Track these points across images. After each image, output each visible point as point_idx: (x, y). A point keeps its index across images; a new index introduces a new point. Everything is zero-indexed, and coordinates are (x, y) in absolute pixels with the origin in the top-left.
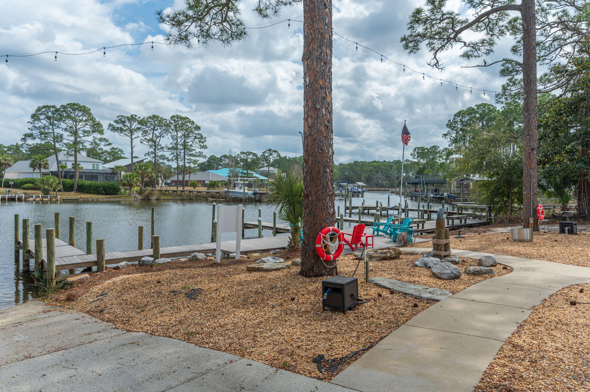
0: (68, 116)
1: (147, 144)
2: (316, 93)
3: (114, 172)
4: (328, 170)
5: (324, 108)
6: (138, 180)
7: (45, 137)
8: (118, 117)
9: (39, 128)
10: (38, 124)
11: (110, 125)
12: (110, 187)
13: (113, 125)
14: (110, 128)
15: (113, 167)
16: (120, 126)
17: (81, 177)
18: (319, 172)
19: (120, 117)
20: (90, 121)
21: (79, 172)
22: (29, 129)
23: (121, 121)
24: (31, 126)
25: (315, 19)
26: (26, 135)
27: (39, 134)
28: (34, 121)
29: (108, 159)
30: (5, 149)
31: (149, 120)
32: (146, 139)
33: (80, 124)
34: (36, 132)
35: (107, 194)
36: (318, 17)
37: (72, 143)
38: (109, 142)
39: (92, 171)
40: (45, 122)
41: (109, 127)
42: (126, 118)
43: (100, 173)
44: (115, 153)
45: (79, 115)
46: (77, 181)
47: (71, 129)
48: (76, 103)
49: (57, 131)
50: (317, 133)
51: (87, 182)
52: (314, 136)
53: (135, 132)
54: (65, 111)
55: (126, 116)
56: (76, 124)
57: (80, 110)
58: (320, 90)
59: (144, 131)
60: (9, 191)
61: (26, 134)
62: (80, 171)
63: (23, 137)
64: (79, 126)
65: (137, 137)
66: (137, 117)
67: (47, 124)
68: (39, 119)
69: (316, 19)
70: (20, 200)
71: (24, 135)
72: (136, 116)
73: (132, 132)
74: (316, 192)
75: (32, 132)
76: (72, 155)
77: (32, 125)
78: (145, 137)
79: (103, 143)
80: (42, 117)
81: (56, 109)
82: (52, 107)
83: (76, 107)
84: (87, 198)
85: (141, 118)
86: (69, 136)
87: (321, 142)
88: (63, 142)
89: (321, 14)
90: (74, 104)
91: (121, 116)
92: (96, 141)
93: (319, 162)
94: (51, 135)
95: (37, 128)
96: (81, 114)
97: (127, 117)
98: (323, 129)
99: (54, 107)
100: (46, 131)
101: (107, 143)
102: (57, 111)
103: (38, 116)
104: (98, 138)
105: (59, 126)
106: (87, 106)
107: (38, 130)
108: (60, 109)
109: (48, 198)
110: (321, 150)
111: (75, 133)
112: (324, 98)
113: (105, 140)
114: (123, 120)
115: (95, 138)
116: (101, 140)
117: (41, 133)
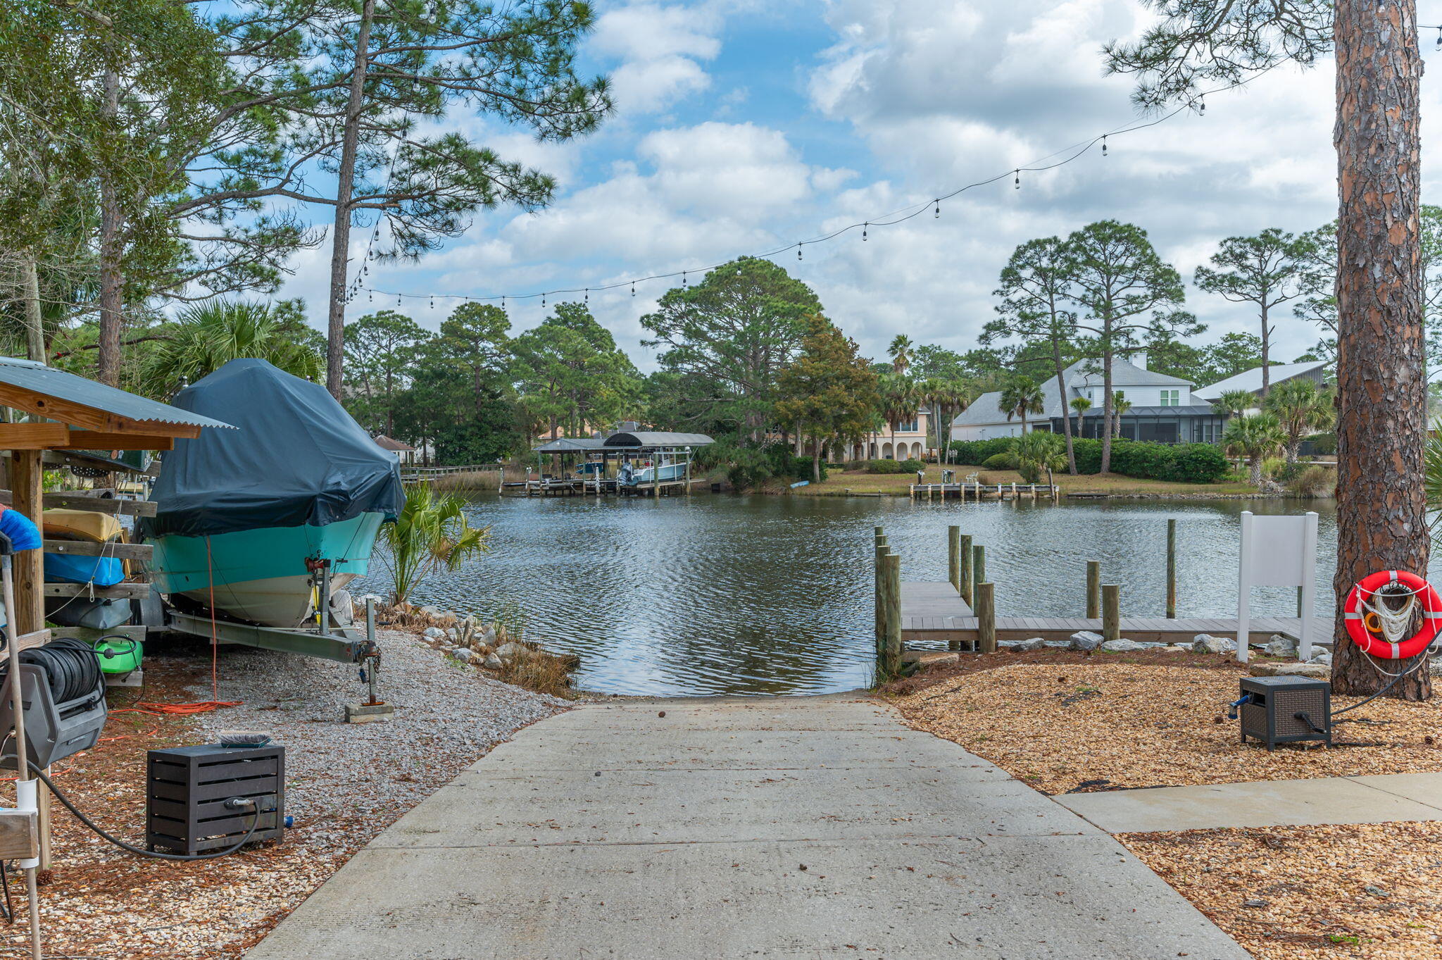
0: (1090, 261)
1: (1316, 316)
2: (1357, 229)
3: (1220, 412)
4: (1390, 423)
5: (1378, 265)
6: (1279, 437)
7: (1033, 326)
8: (1222, 245)
9: (1018, 305)
10: (1017, 294)
11: (1201, 271)
12: (1196, 460)
13: (1208, 271)
14: (1199, 281)
15: (1217, 396)
16: (1231, 269)
17: (1127, 432)
18: (1363, 430)
19: (1229, 243)
20: (1147, 268)
21: (1121, 417)
22: (997, 309)
23: (1232, 254)
24: (999, 301)
25: (1351, 39)
26: (990, 327)
27: (1018, 319)
28: (1008, 287)
29: (1219, 369)
30: (962, 363)
31: (1324, 238)
32: (1312, 301)
33: (1120, 278)
34: (1011, 317)
35: (1188, 480)
36: (1357, 34)
37: (1096, 336)
38: (1198, 322)
39: (1157, 412)
40: (1033, 286)
41: (1198, 277)
42: (1248, 244)
43: (1179, 417)
44: (1239, 350)
45: (1116, 253)
46: (1110, 443)
47: (1098, 296)
48: (1109, 220)
49: (1061, 305)
50: (1359, 330)
51: (1138, 445)
52: (1352, 338)
53: (1275, 285)
54: (1079, 248)
55: (1246, 237)
56: (1108, 281)
57: (1119, 240)
58: (1368, 218)
59: (1308, 275)
60: (950, 474)
61: (989, 324)
62: (1126, 413)
63: (983, 332)
64: (1116, 287)
65: (1280, 301)
66: (1280, 236)
67: (1038, 290)
68: (1019, 281)
69: (1354, 40)
70: (970, 496)
71: (985, 327)
72: (1278, 232)
73: (1264, 282)
74: (1356, 482)
75: (1002, 316)
76: (1096, 371)
77: (1004, 298)
78: (1310, 296)
79: (1181, 328)
80: (1027, 273)
81: (1059, 247)
82: (1049, 241)
83: (1108, 231)
84: (1130, 491)
85: (1296, 237)
86: (1088, 317)
87: (1368, 353)
88: (1077, 334)
89: (1368, 22)
90: (1104, 225)
91: (1232, 239)
92: (1162, 322)
93: (1363, 405)
94: (1044, 319)
95: (1015, 304)
96: (1121, 248)
97: (1249, 240)
98: (1375, 318)
99: (1055, 240)
100: (1037, 310)
101: (1193, 326)
102: (1061, 251)
103: (1016, 273)
104: (1167, 313)
105: (1068, 292)
106: (1135, 225)
107: (1018, 310)
108: (1068, 244)
109: (1030, 492)
110: (1369, 372)
111: (1105, 309)
112: (1379, 238)
113: (1187, 317)
114: (1238, 251)
115: (1158, 316)
116: (1176, 318)
117: (1024, 317)
